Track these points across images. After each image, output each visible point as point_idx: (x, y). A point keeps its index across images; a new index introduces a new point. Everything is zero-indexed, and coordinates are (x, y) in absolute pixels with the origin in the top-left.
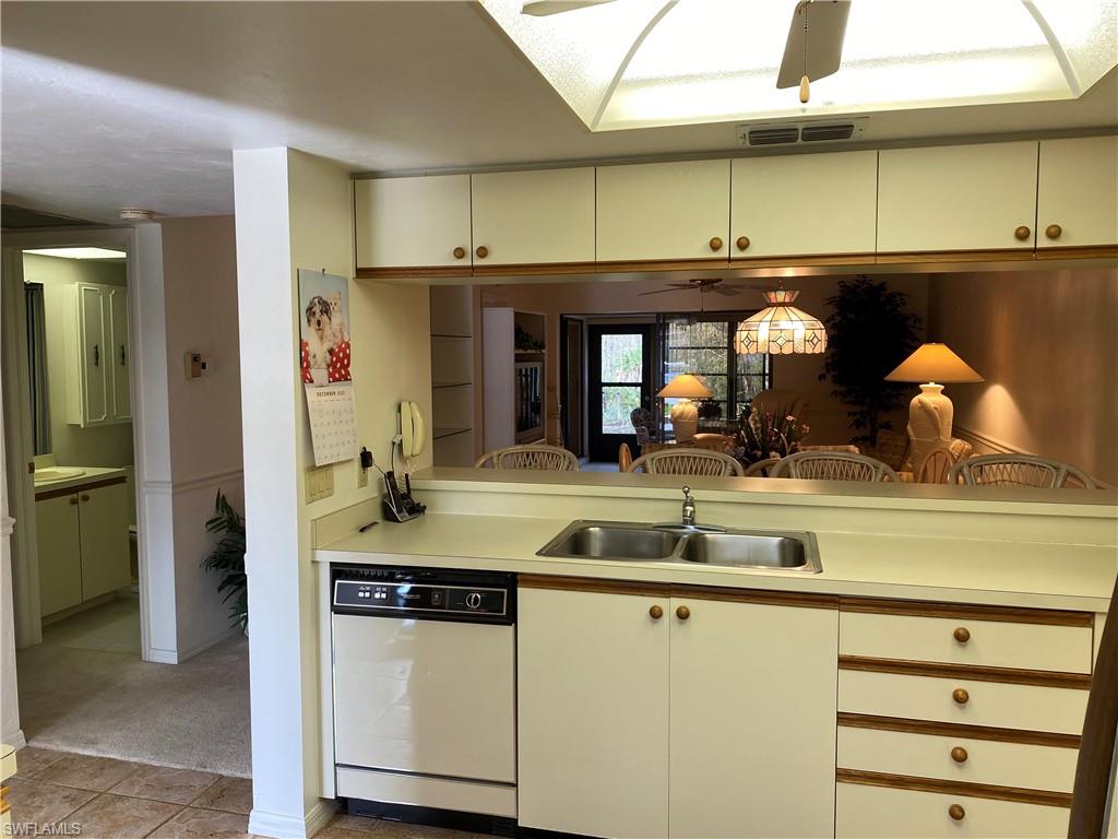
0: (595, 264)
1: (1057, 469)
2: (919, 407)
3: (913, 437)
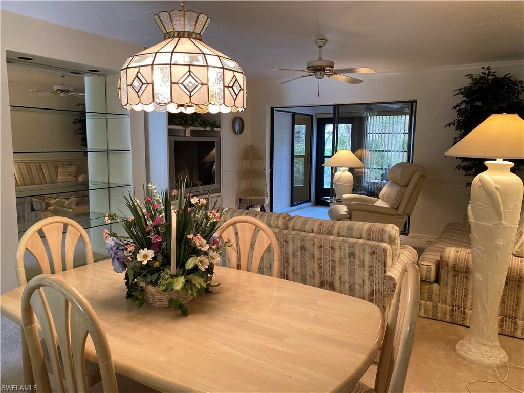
2: (480, 187)
3: (472, 219)
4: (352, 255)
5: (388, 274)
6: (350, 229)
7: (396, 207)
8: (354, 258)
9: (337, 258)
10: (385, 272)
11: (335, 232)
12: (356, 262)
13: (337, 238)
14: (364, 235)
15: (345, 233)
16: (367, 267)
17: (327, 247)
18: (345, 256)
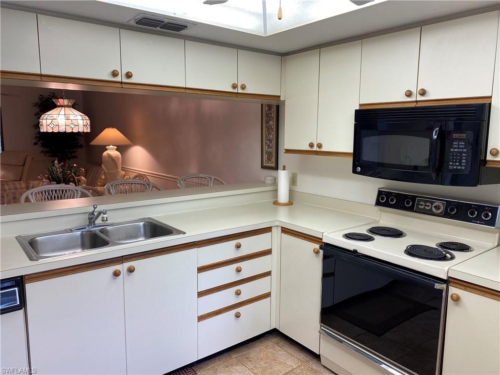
0: (41, 75)
1: (211, 178)
2: (106, 156)
3: (106, 171)
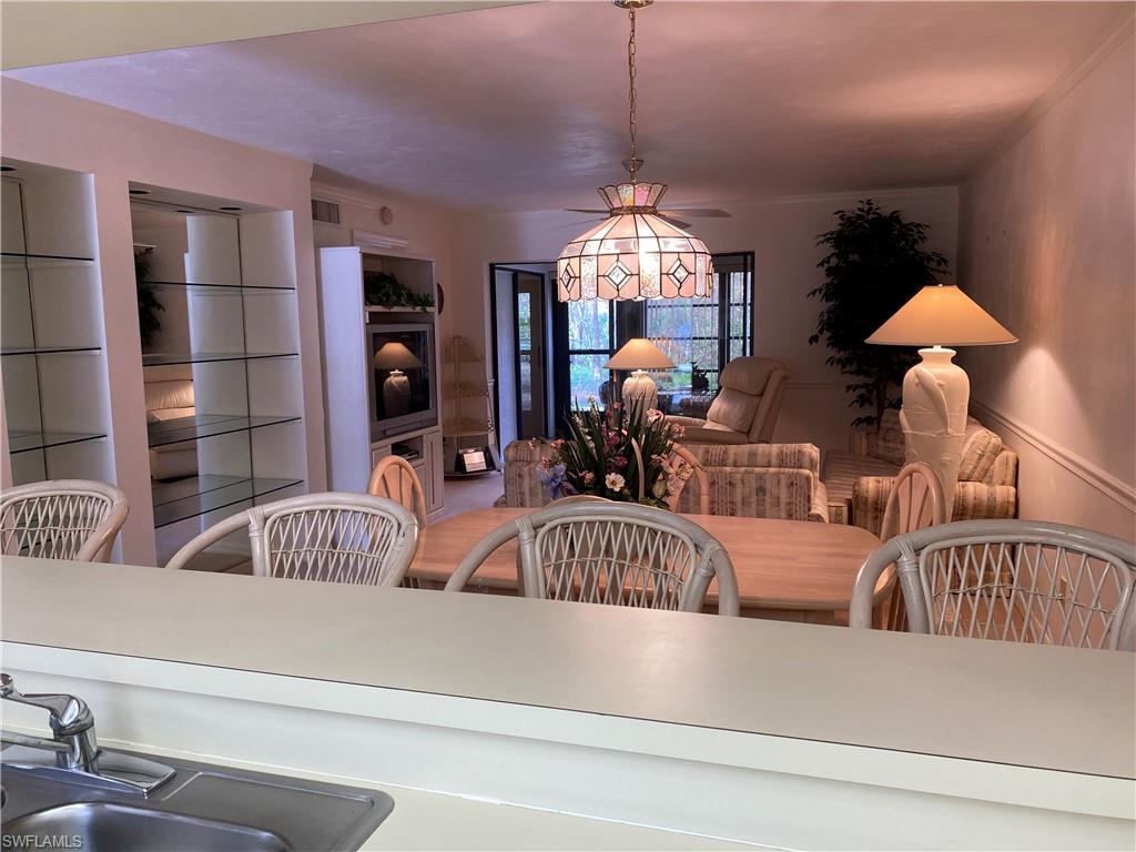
2: (917, 384)
3: (907, 430)
4: (761, 490)
5: (813, 511)
6: (753, 455)
7: (746, 430)
8: (764, 494)
9: (738, 498)
10: (810, 510)
11: (731, 461)
12: (768, 499)
13: (735, 469)
14: (774, 460)
15: (745, 461)
16: (783, 506)
17: (722, 483)
18: (750, 493)
